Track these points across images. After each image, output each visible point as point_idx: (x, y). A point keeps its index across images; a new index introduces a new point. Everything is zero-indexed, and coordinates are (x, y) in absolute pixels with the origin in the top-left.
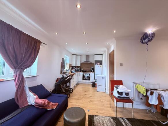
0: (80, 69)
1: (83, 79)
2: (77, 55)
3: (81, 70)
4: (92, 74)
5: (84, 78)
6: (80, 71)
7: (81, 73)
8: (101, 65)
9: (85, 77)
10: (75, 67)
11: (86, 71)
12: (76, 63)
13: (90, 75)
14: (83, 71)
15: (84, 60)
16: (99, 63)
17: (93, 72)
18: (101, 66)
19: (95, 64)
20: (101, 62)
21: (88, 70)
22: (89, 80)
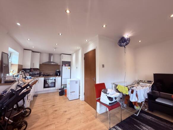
0: (39, 73)
1: (45, 87)
2: (33, 52)
4: (58, 79)
5: (46, 85)
6: (40, 76)
7: (42, 79)
10: (30, 70)
11: (48, 76)
12: (32, 64)
13: (55, 80)
14: (44, 75)
15: (45, 60)
17: (60, 75)
19: (62, 66)
20: (69, 64)
21: (51, 74)
22: (55, 86)
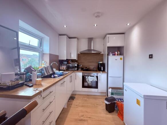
0: (76, 65)
1: (83, 86)
2: (70, 38)
3: (78, 68)
4: (102, 76)
5: (86, 84)
6: (78, 70)
7: (80, 74)
8: (122, 57)
9: (86, 82)
10: (68, 61)
11: (88, 70)
12: (69, 53)
13: (97, 77)
14: (83, 69)
15: (84, 48)
16: (116, 53)
17: (104, 70)
18: (121, 59)
19: (108, 55)
21: (92, 67)
22: (96, 87)
